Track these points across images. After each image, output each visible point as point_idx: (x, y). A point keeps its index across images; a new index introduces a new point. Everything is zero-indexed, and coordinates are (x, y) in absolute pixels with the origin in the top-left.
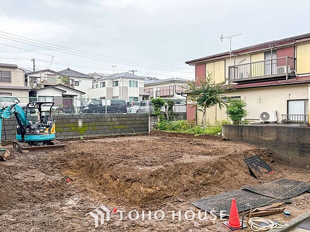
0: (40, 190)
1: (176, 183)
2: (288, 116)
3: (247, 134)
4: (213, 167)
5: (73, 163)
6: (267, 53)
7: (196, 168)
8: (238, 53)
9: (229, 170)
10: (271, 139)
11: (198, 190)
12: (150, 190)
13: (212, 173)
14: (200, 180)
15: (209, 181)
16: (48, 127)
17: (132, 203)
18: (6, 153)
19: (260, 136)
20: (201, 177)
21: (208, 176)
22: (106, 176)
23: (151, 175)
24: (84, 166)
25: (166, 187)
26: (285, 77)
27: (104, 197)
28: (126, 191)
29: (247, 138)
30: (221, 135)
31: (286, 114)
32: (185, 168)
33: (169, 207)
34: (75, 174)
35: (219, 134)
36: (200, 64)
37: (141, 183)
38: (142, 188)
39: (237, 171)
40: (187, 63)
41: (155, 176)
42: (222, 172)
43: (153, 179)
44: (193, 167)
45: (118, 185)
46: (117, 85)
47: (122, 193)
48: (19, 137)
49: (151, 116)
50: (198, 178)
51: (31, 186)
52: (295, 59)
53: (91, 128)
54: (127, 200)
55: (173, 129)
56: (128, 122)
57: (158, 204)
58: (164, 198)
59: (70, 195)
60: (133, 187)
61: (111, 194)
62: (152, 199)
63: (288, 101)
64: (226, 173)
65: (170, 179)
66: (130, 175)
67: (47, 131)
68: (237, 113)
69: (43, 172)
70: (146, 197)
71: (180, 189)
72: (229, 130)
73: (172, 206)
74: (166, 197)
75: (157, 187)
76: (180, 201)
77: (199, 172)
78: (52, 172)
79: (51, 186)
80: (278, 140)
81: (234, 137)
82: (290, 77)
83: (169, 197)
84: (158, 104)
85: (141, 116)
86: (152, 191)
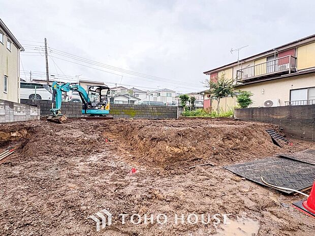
0: (72, 145)
1: (205, 145)
2: (290, 102)
3: (258, 114)
4: (242, 132)
5: (113, 127)
6: (268, 57)
7: (226, 132)
8: (244, 61)
9: (256, 138)
10: (282, 117)
11: (228, 154)
12: (176, 150)
13: (241, 139)
14: (229, 144)
15: (239, 147)
16: (103, 105)
17: (156, 163)
18: (63, 117)
19: (271, 116)
20: (231, 141)
21: (238, 141)
22: (136, 137)
23: (179, 134)
24: (122, 131)
25: (195, 149)
26: (288, 71)
27: (130, 155)
28: (151, 150)
29: (257, 118)
30: (233, 117)
31: (289, 100)
32: (214, 132)
33: (199, 171)
34: (114, 136)
35: (231, 116)
36: (213, 72)
37: (166, 141)
38: (167, 147)
39: (263, 139)
40: (204, 73)
41: (183, 136)
42: (250, 139)
43: (180, 139)
44: (222, 131)
45: (144, 145)
46: (159, 95)
47: (147, 153)
48: (83, 111)
49: (179, 107)
50: (227, 142)
51: (64, 142)
52: (296, 58)
53: (139, 113)
54: (151, 160)
55: (195, 115)
56: (164, 111)
57: (186, 167)
58: (193, 160)
59: (98, 152)
60: (158, 146)
61: (137, 154)
62: (179, 160)
63: (291, 90)
64: (253, 140)
65: (199, 141)
66: (156, 134)
67: (103, 108)
68: (245, 101)
69: (83, 132)
70: (172, 158)
71: (209, 152)
72: (241, 112)
73: (203, 170)
74: (195, 160)
75: (185, 148)
76: (211, 165)
77: (228, 137)
78: (91, 133)
79: (83, 142)
80: (290, 117)
81: (245, 117)
82: (292, 72)
83: (197, 159)
84: (184, 98)
85: (172, 108)
86: (180, 152)
